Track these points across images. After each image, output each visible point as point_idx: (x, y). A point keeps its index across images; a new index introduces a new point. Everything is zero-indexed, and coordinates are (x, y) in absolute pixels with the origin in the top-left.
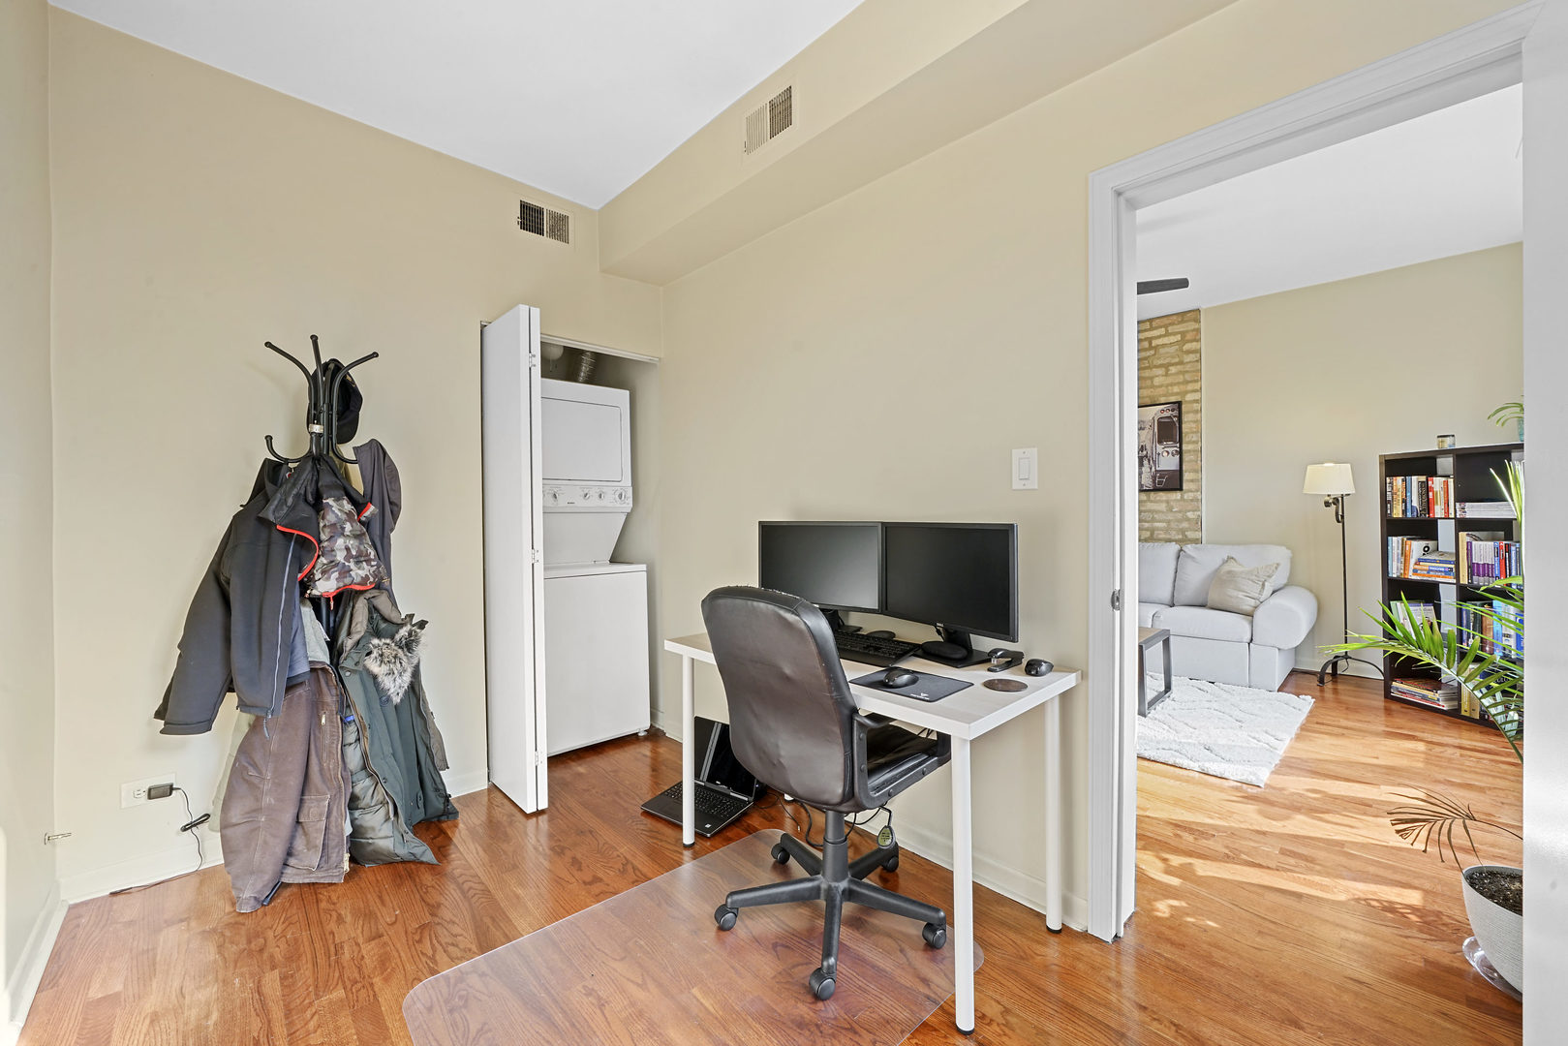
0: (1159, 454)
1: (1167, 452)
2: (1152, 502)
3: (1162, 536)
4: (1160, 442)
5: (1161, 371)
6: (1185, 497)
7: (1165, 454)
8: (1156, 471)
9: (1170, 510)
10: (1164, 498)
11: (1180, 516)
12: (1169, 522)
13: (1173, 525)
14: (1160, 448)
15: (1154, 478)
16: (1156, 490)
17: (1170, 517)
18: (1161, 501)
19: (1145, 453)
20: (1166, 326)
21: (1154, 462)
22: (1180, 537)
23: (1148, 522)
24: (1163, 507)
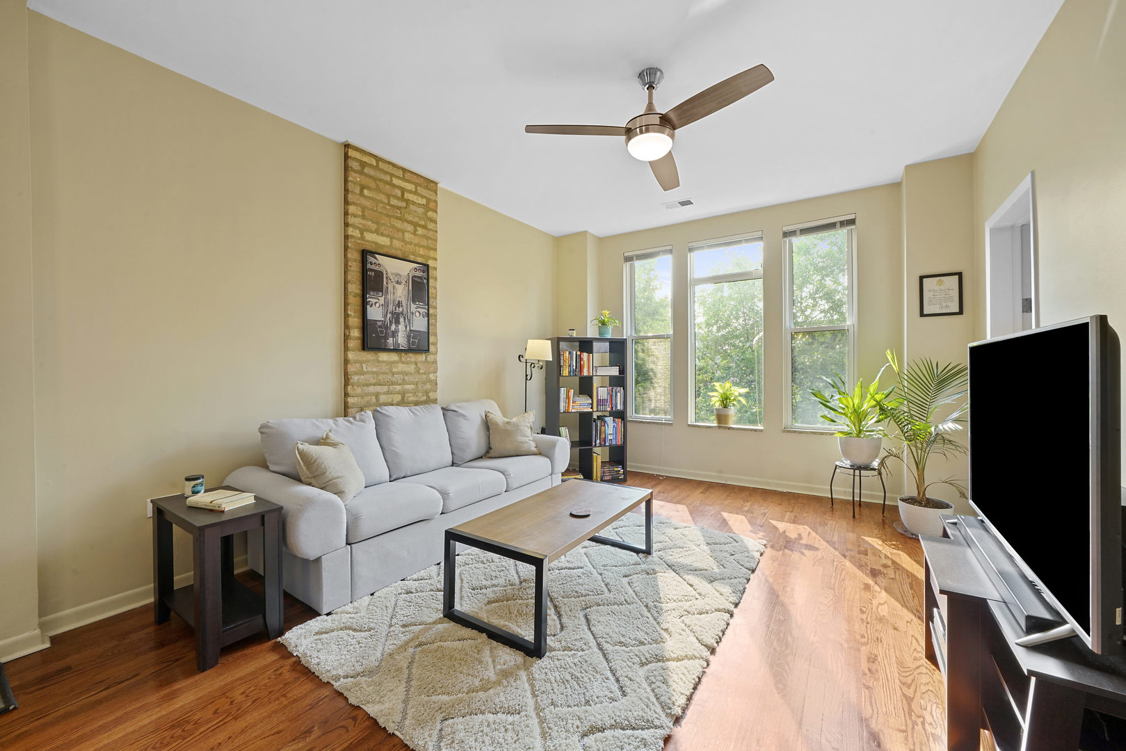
0: (413, 313)
1: (419, 312)
2: (403, 363)
3: (412, 399)
4: (414, 301)
5: (410, 228)
6: (429, 359)
7: (417, 314)
8: (410, 330)
9: (418, 372)
10: (413, 360)
11: (424, 376)
12: (417, 384)
13: (420, 386)
14: (413, 306)
15: (409, 337)
16: (409, 350)
17: (417, 378)
18: (411, 363)
19: (401, 309)
20: (416, 185)
21: (409, 320)
22: (425, 398)
23: (400, 385)
24: (412, 368)
